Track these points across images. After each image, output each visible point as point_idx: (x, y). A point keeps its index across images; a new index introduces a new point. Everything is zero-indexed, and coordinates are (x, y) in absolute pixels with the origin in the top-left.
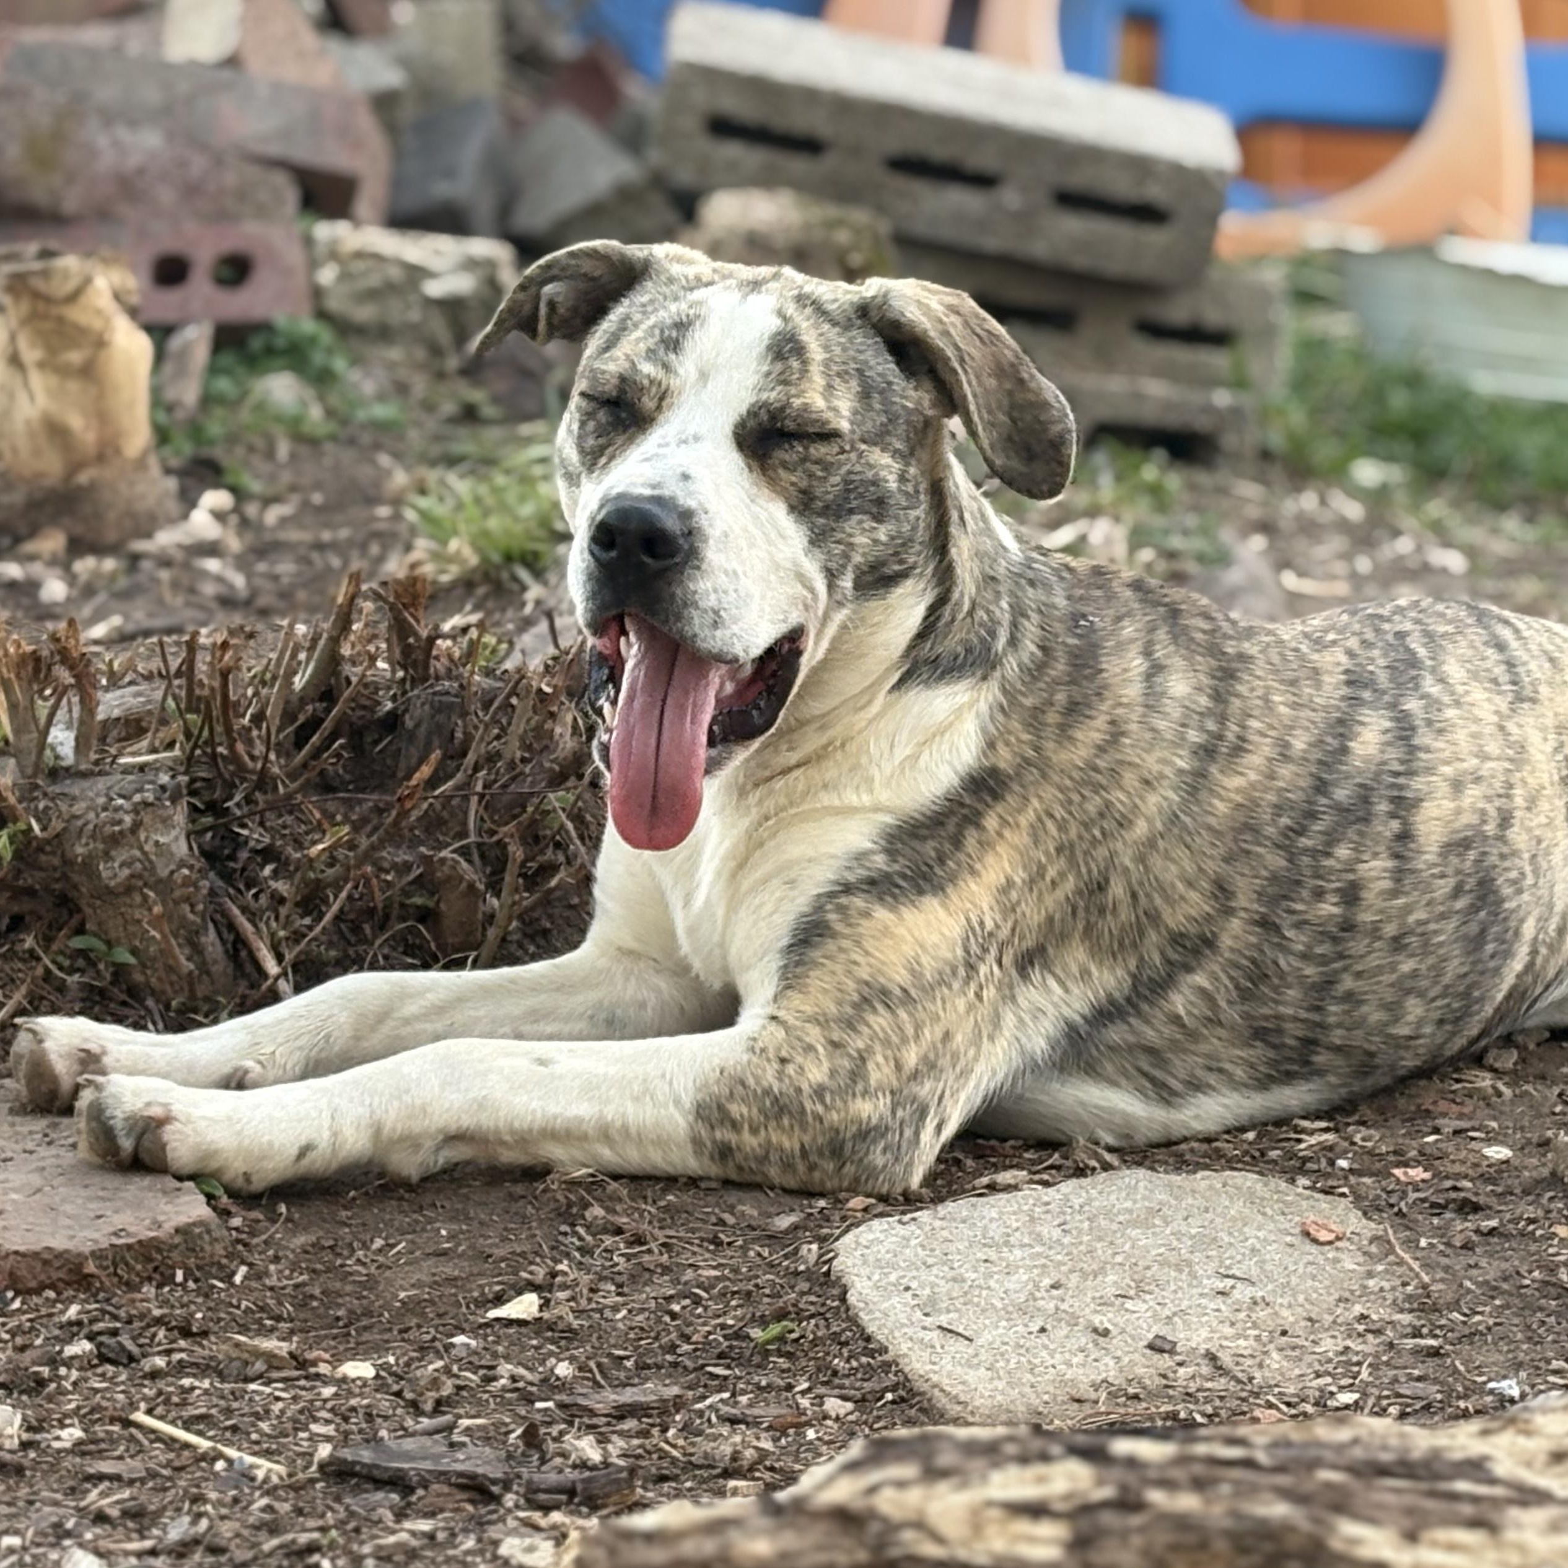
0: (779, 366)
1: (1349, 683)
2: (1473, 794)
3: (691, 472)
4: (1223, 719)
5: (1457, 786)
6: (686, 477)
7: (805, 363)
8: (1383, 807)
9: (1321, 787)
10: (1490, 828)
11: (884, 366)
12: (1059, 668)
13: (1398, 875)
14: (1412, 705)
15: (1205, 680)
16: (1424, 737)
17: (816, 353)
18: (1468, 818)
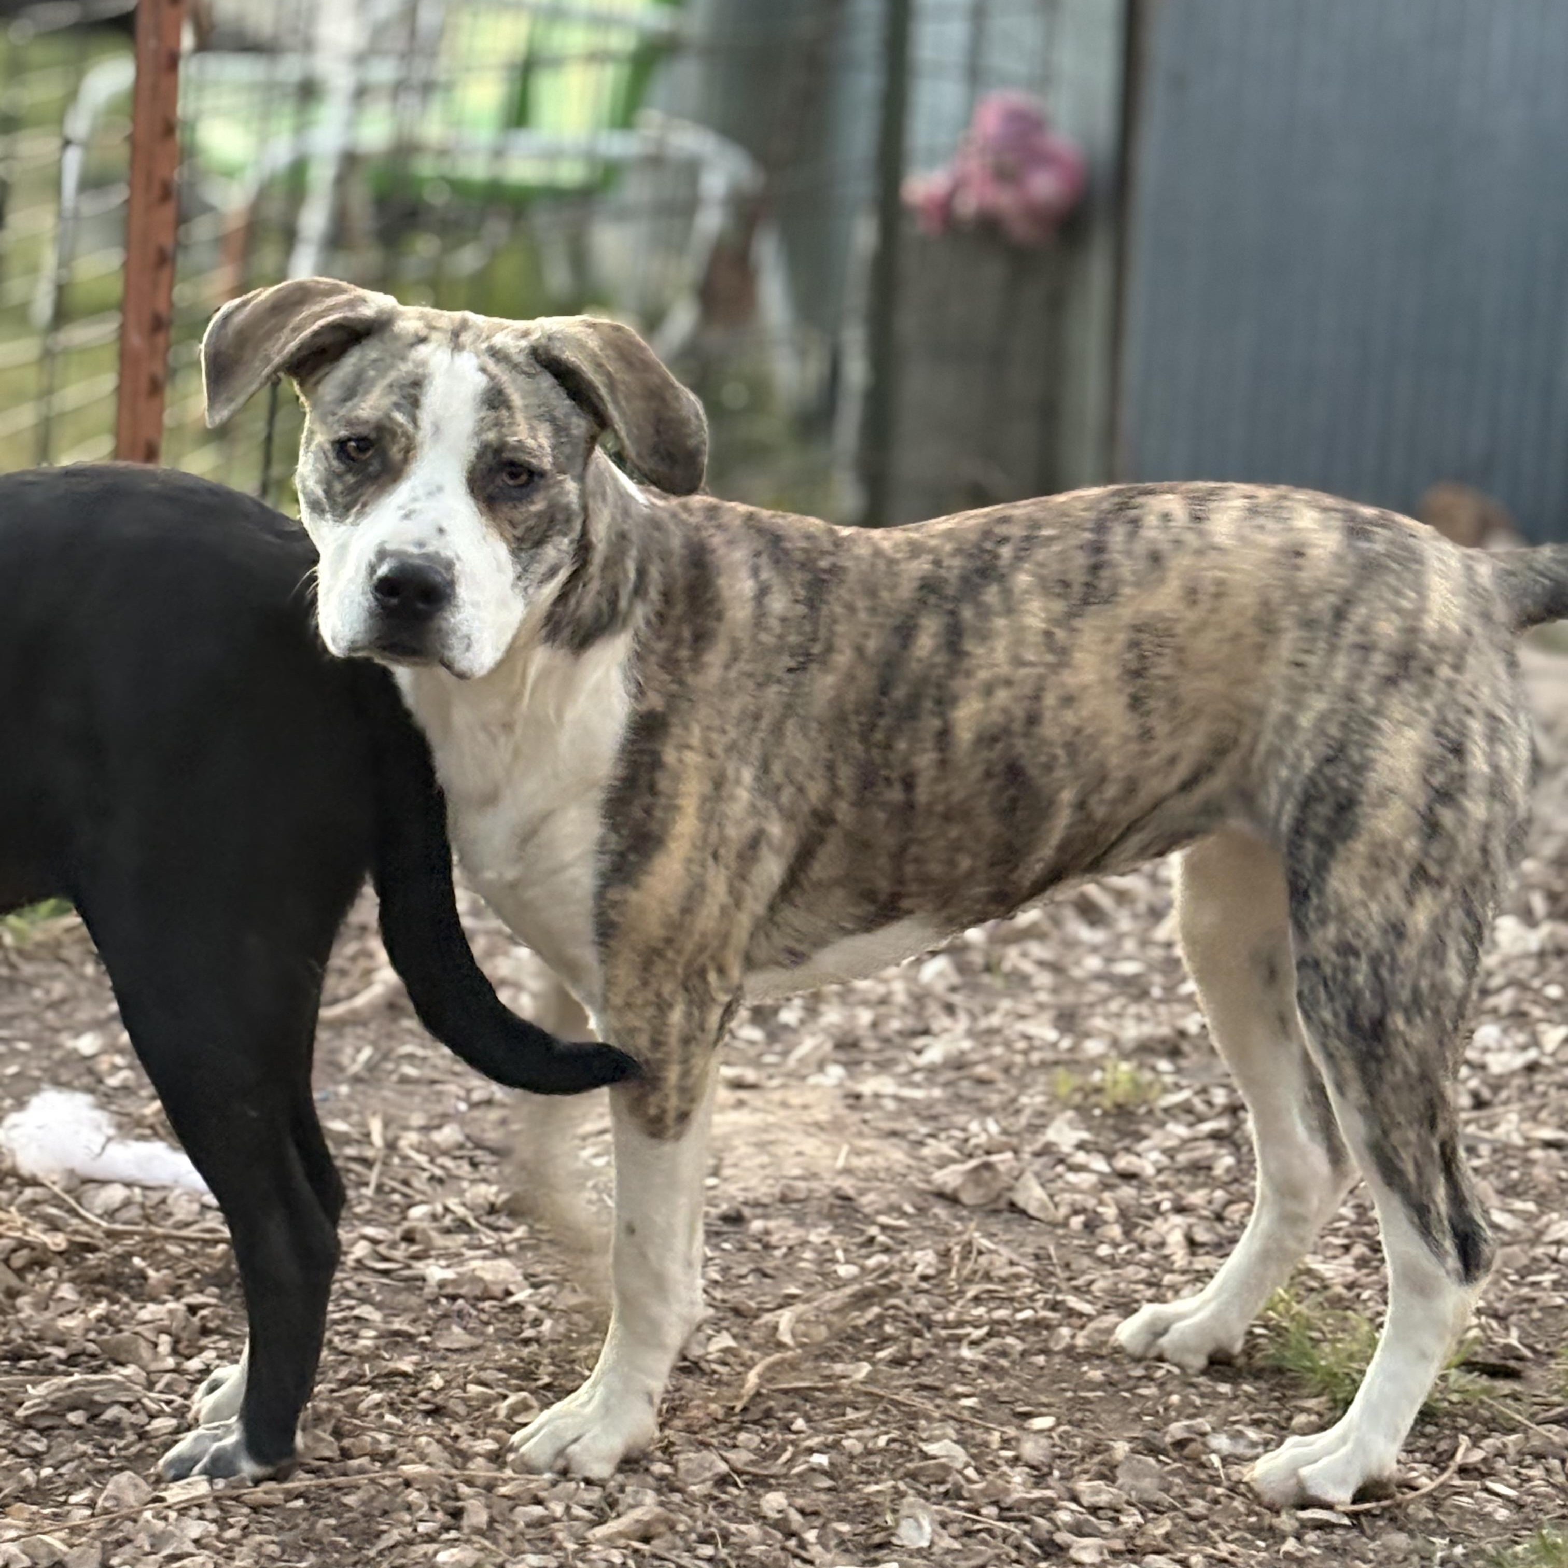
0: (492, 414)
1: (922, 587)
2: (1002, 696)
3: (445, 525)
4: (816, 623)
5: (988, 690)
6: (441, 531)
7: (509, 408)
8: (928, 704)
9: (884, 688)
10: (1017, 726)
11: (563, 404)
12: (679, 609)
13: (943, 763)
14: (967, 613)
15: (802, 593)
16: (969, 645)
17: (517, 400)
18: (996, 717)
